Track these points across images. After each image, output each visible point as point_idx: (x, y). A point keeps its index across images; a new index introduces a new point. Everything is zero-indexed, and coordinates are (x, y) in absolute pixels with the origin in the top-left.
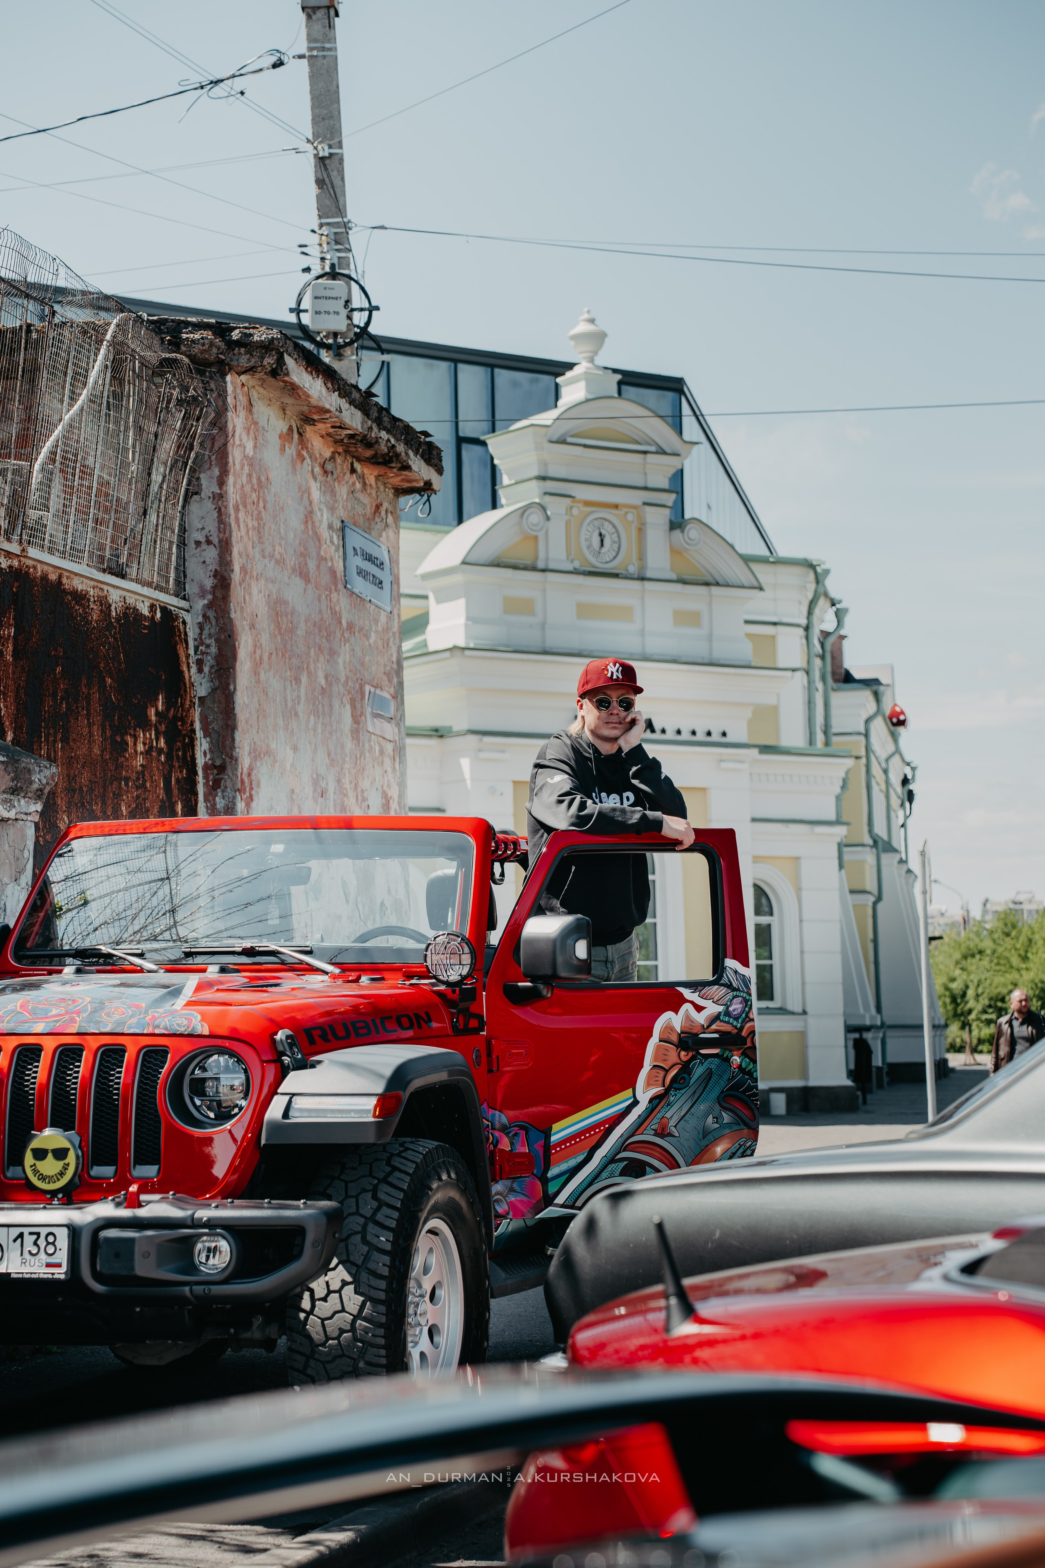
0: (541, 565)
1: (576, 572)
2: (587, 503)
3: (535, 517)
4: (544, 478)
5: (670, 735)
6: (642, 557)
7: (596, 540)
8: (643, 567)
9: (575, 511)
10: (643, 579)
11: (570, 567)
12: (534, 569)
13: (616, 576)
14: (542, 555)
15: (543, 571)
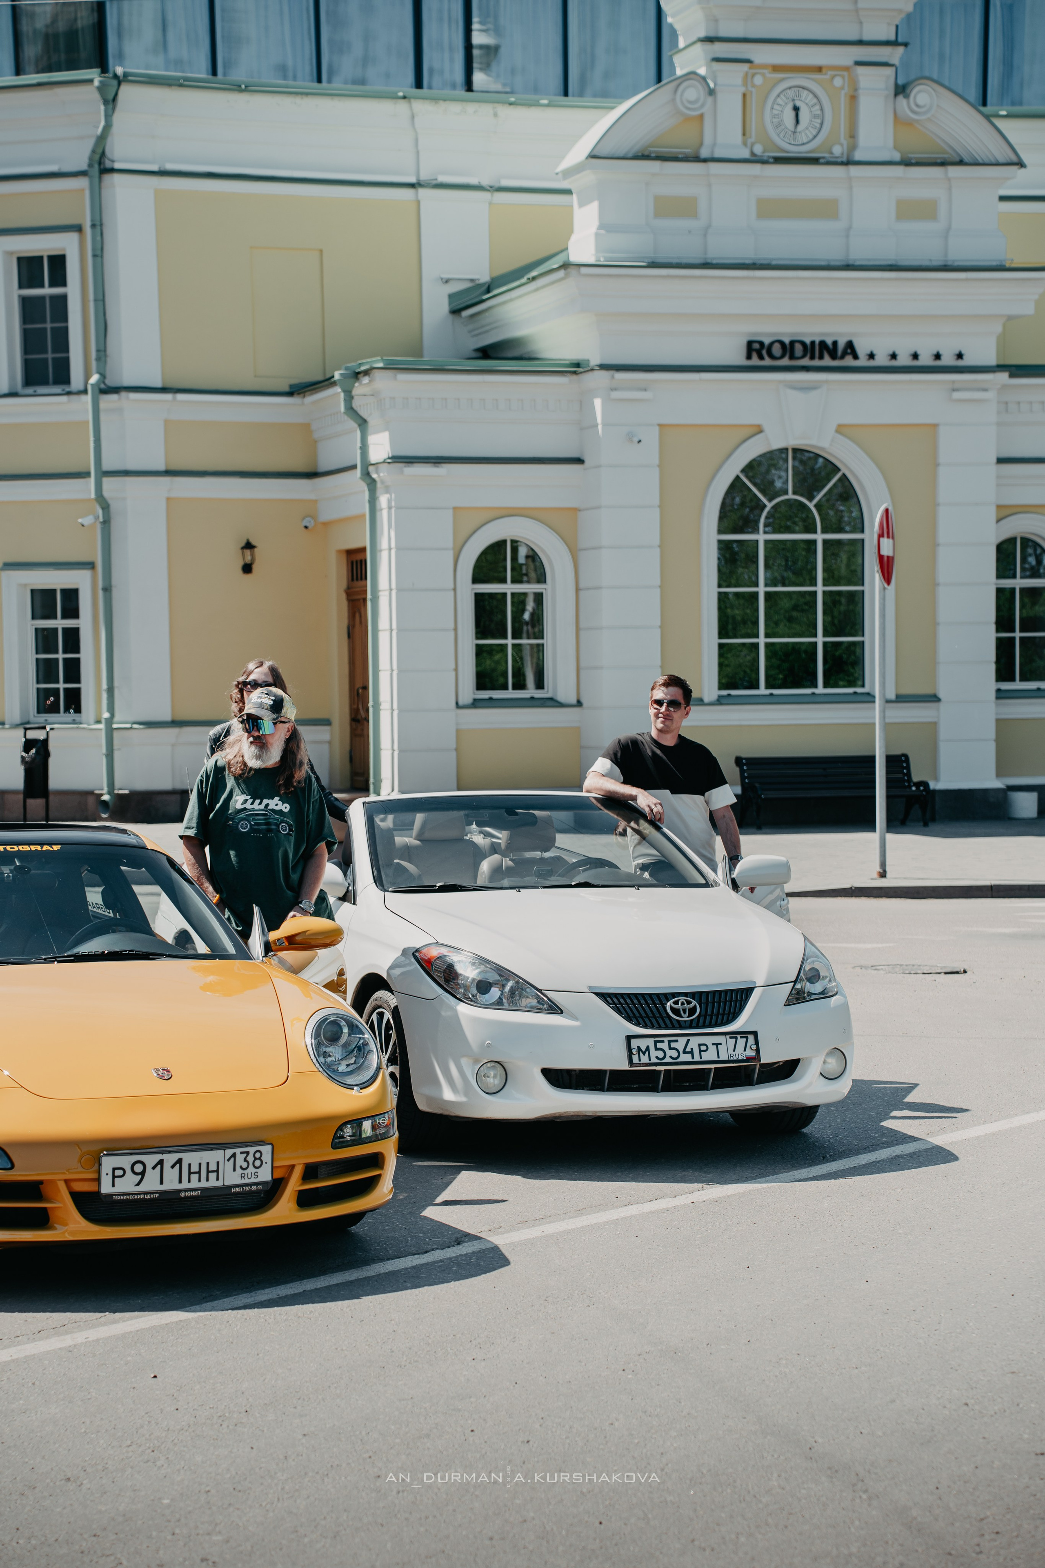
0: (704, 153)
1: (755, 160)
2: (776, 68)
3: (692, 93)
4: (710, 40)
5: (882, 360)
6: (853, 135)
7: (789, 115)
8: (853, 147)
9: (758, 80)
10: (848, 163)
11: (746, 154)
12: (697, 159)
13: (815, 161)
14: (708, 139)
15: (705, 161)
